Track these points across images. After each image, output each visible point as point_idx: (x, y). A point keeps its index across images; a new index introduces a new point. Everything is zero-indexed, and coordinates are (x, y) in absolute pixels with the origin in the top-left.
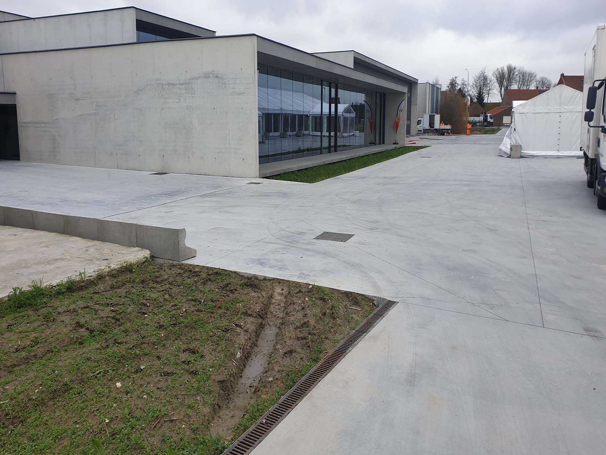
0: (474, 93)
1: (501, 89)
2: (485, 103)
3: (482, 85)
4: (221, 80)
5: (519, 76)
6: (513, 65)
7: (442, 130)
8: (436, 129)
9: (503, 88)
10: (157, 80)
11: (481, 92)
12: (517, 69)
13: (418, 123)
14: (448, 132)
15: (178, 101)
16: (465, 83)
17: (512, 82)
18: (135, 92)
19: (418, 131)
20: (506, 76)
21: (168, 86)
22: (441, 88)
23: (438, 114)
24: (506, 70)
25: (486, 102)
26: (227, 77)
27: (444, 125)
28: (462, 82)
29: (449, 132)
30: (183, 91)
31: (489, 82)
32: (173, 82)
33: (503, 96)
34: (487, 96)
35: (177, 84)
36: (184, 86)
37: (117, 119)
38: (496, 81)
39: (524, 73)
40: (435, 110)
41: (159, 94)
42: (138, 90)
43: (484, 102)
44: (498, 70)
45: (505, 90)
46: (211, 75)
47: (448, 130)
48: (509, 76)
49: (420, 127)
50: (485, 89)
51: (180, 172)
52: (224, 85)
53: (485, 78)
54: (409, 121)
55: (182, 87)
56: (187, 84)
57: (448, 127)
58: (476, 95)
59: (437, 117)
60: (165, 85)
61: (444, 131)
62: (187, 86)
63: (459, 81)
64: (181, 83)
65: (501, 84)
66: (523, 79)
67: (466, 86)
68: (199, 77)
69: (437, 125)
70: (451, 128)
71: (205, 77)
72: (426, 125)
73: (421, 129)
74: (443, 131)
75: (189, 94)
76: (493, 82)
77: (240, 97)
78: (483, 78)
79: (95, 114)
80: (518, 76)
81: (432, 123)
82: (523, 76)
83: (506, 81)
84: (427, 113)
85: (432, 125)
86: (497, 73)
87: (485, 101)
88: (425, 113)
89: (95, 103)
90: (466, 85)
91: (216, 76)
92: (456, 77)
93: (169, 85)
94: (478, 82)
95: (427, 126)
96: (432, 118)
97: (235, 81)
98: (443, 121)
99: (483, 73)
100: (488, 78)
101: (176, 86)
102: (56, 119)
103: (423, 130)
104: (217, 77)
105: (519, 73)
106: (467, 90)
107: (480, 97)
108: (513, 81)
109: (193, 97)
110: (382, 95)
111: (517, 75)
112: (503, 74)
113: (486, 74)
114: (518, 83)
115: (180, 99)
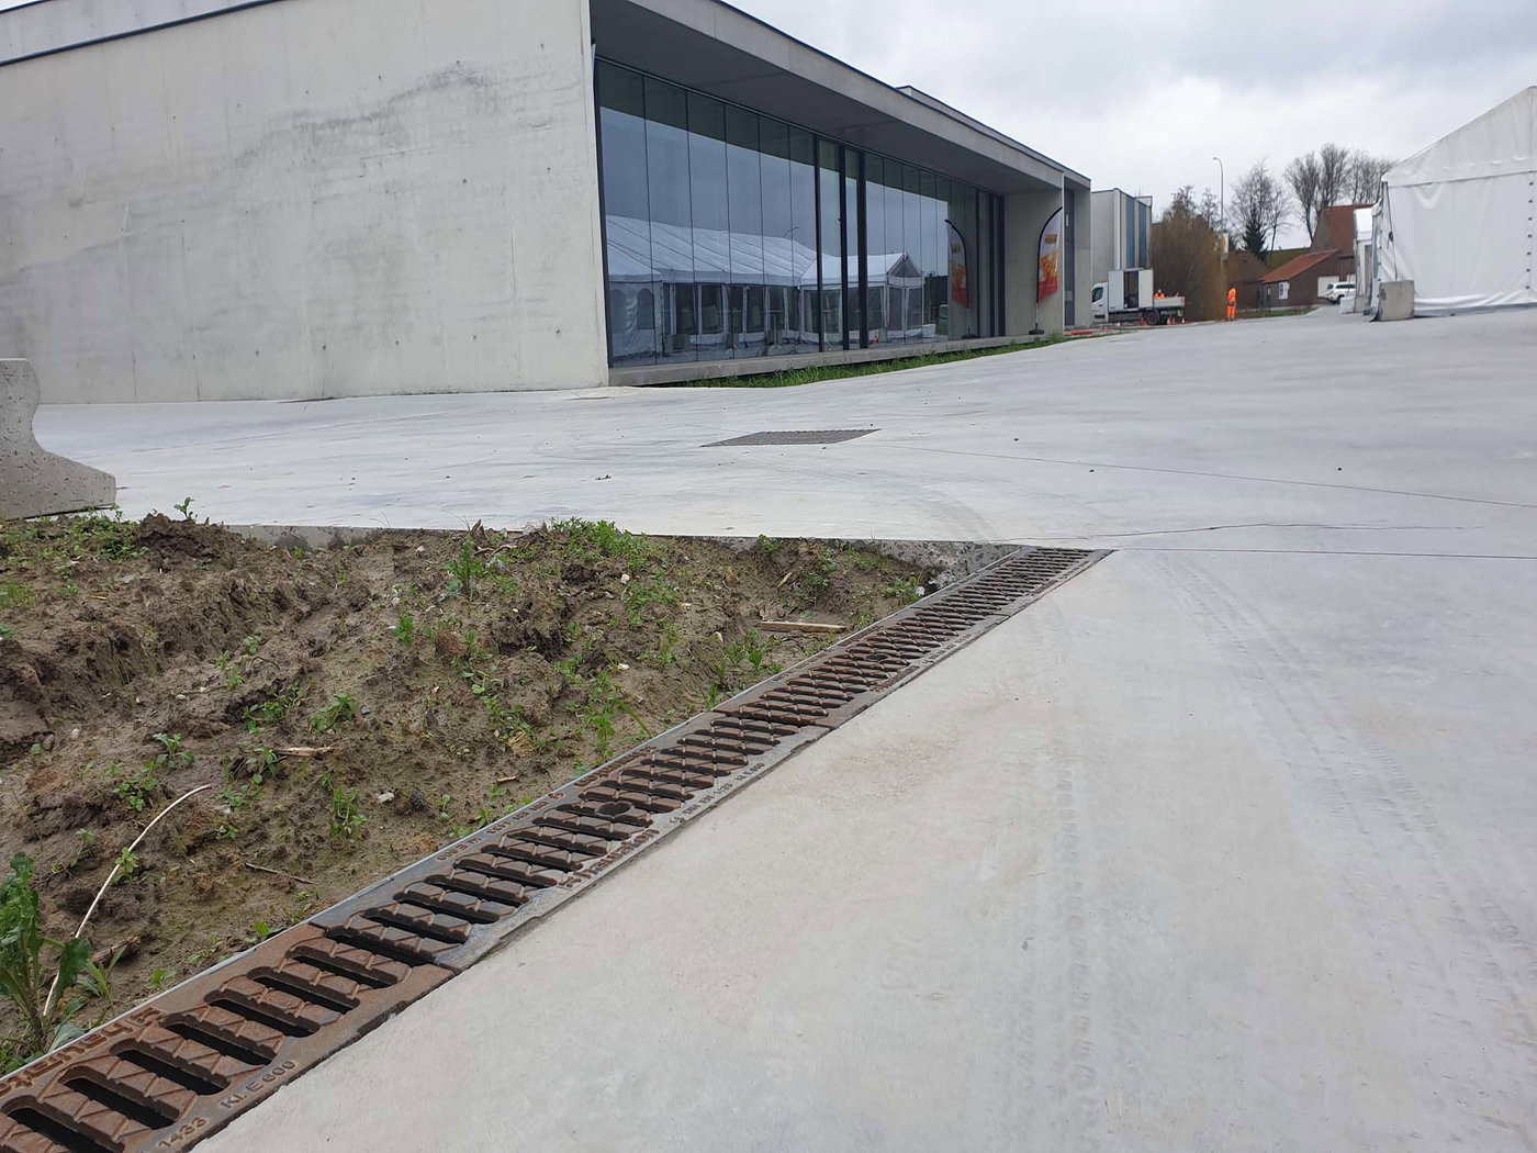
0: (1238, 226)
1: (1308, 211)
2: (1265, 251)
3: (1258, 205)
4: (481, 89)
5: (1356, 175)
6: (1339, 146)
7: (1160, 310)
8: (1143, 310)
9: (1313, 211)
10: (298, 115)
11: (1255, 220)
12: (1349, 156)
13: (1094, 297)
14: (1175, 316)
15: (359, 171)
16: (1214, 201)
17: (1337, 191)
18: (236, 160)
19: (1097, 317)
20: (1321, 176)
21: (328, 131)
22: (1151, 207)
23: (1145, 268)
24: (1319, 162)
25: (1270, 249)
26: (499, 76)
27: (1166, 296)
28: (1205, 198)
29: (1179, 314)
30: (373, 140)
31: (1274, 195)
32: (343, 116)
33: (1313, 230)
34: (1271, 231)
35: (354, 121)
36: (375, 123)
37: (189, 249)
38: (1294, 190)
39: (1368, 165)
40: (1138, 259)
41: (305, 159)
42: (246, 154)
43: (1264, 246)
44: (1297, 162)
45: (1318, 213)
46: (453, 78)
47: (1176, 308)
48: (1329, 174)
49: (1100, 307)
50: (1265, 215)
51: (372, 392)
52: (492, 103)
53: (1265, 187)
54: (1070, 292)
55: (369, 126)
56: (385, 119)
57: (1177, 301)
58: (1243, 230)
59: (1146, 278)
60: (322, 127)
61: (1166, 313)
62: (383, 121)
63: (1197, 199)
64: (367, 114)
65: (1307, 200)
66: (1368, 182)
67: (1217, 208)
68: (418, 90)
69: (1146, 298)
70: (1183, 304)
71: (435, 88)
72: (1115, 298)
73: (1104, 311)
74: (1162, 313)
75: (391, 147)
76: (1284, 196)
77: (541, 133)
78: (1258, 187)
79: (127, 240)
80: (1352, 174)
81: (1130, 295)
82: (1366, 172)
83: (1320, 188)
84: (1118, 267)
85: (1133, 299)
86: (1296, 170)
87: (1267, 245)
88: (1113, 268)
89: (127, 209)
90: (1214, 205)
91: (469, 79)
92: (1188, 188)
93: (330, 127)
94: (1248, 197)
95: (1118, 303)
96: (1131, 281)
97: (525, 86)
98: (1160, 287)
99: (1259, 174)
100: (1273, 184)
101: (354, 127)
102: (23, 270)
103: (1110, 314)
104: (470, 81)
105: (1354, 167)
106: (1218, 219)
107: (1254, 236)
108: (1341, 189)
109: (403, 153)
110: (995, 200)
111: (1349, 172)
112: (1312, 171)
113: (1267, 174)
114: (1352, 192)
115: (365, 166)
